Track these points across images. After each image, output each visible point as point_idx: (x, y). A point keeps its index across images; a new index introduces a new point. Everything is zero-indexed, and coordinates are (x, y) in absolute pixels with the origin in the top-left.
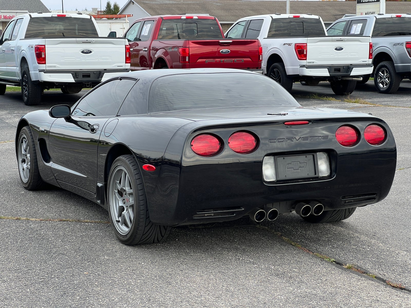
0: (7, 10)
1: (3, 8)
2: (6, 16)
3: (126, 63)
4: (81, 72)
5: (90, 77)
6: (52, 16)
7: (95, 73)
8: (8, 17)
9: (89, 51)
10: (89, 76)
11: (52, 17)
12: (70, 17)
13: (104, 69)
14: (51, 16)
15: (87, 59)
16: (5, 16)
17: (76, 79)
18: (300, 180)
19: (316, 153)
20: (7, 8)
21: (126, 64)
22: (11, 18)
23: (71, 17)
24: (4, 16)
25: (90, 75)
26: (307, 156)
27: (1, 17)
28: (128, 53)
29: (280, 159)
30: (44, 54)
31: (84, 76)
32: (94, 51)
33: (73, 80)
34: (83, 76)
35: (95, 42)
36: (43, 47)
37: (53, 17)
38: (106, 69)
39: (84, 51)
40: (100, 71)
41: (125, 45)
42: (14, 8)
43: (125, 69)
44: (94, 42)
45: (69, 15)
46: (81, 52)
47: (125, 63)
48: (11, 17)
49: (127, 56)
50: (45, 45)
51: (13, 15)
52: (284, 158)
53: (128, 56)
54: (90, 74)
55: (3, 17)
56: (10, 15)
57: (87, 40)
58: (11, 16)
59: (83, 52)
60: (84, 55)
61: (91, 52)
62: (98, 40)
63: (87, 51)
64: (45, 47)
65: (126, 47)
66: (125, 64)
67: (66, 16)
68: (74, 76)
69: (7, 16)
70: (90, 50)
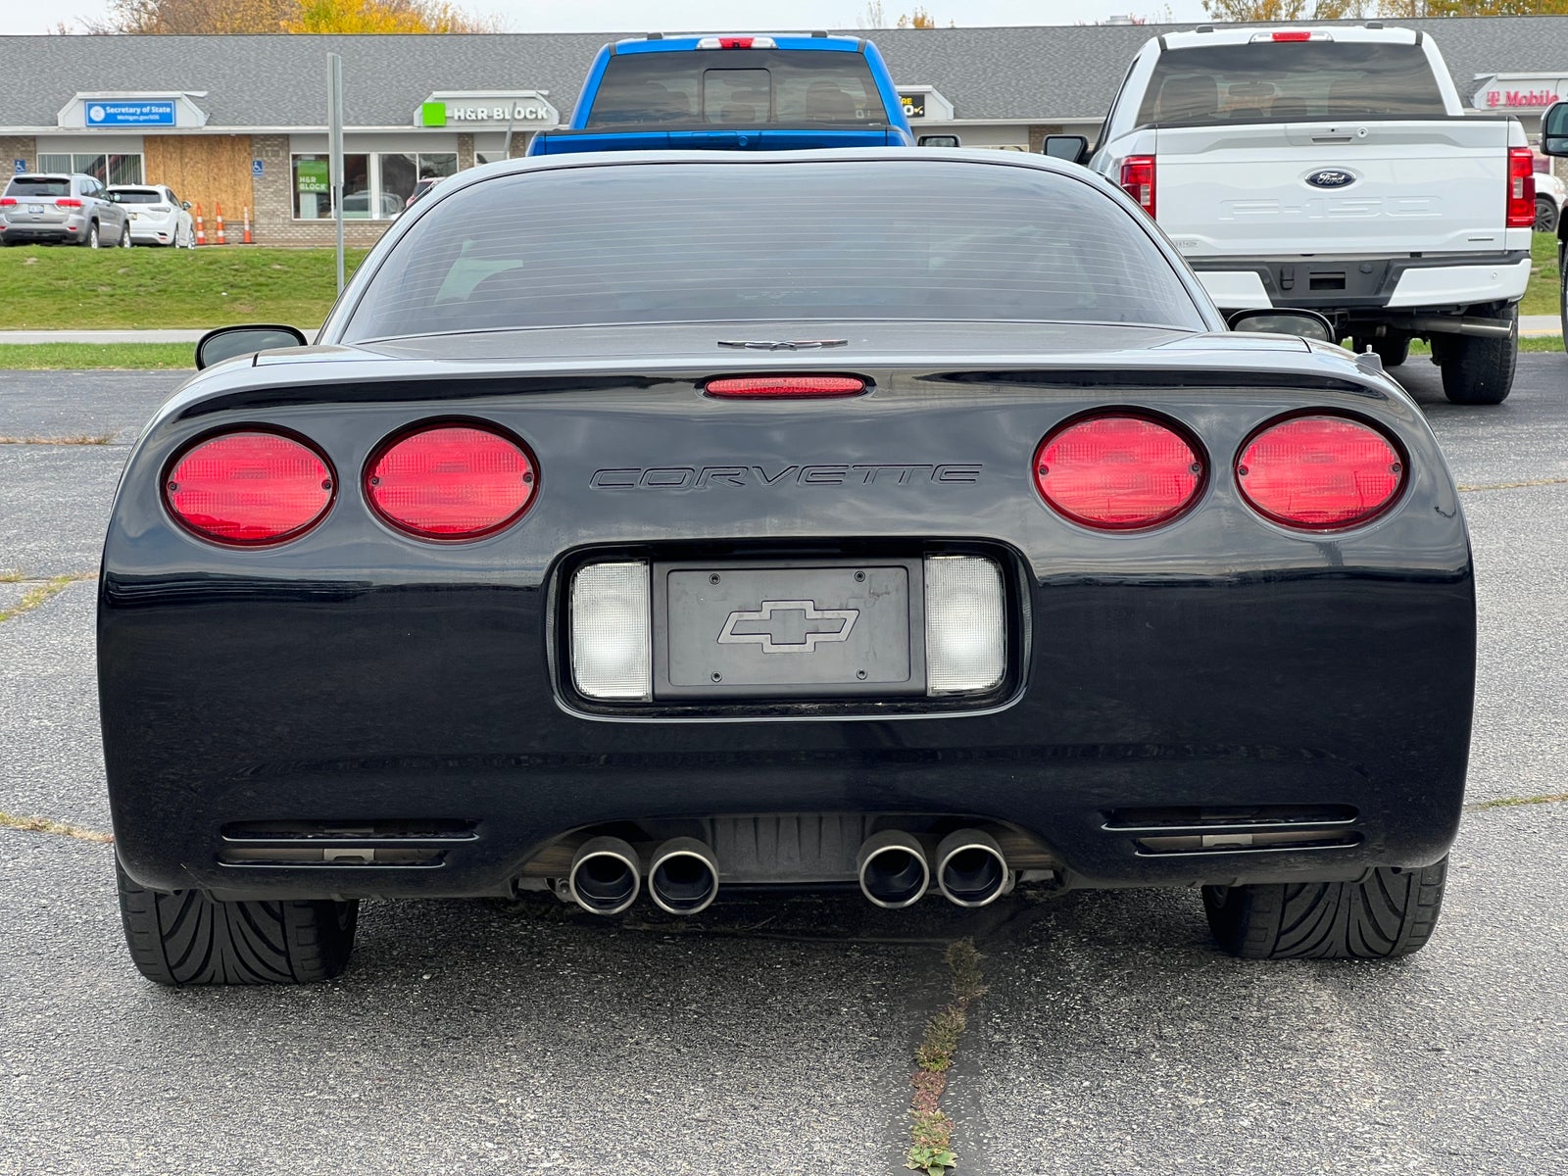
0: (1527, 71)
1: (1510, 62)
2: (1516, 94)
3: (1510, 224)
4: (1308, 265)
5: (1343, 288)
6: (1252, 41)
7: (1367, 268)
8: (1525, 97)
9: (1340, 174)
10: (1340, 284)
11: (1250, 43)
12: (1327, 42)
13: (1413, 254)
14: (1247, 42)
15: (1332, 212)
16: (1512, 94)
17: (1279, 297)
18: (804, 706)
19: (919, 561)
20: (1526, 64)
21: (1508, 229)
22: (1534, 101)
23: (1332, 41)
24: (1508, 94)
25: (1343, 280)
26: (864, 570)
27: (1498, 100)
28: (1518, 183)
29: (691, 584)
30: (1147, 194)
31: (1316, 284)
32: (1362, 175)
33: (1266, 301)
34: (1312, 281)
35: (1367, 136)
36: (1148, 162)
37: (1255, 43)
38: (1419, 254)
39: (1321, 176)
40: (1389, 260)
41: (1509, 149)
42: (1555, 62)
43: (1506, 253)
44: (1362, 136)
45: (1322, 34)
46: (1307, 181)
47: (1507, 227)
48: (1535, 97)
49: (1515, 197)
50: (1153, 157)
51: (1542, 92)
52: (715, 578)
53: (1518, 194)
54: (1344, 273)
55: (1503, 100)
56: (1531, 93)
57: (1333, 130)
58: (1534, 94)
59: (1314, 181)
60: (1315, 192)
61: (1348, 180)
62: (1382, 128)
63: (1332, 177)
64: (1154, 164)
65: (1510, 156)
66: (1503, 229)
67: (1313, 38)
68: (1267, 281)
69: (1520, 95)
70: (1345, 171)
